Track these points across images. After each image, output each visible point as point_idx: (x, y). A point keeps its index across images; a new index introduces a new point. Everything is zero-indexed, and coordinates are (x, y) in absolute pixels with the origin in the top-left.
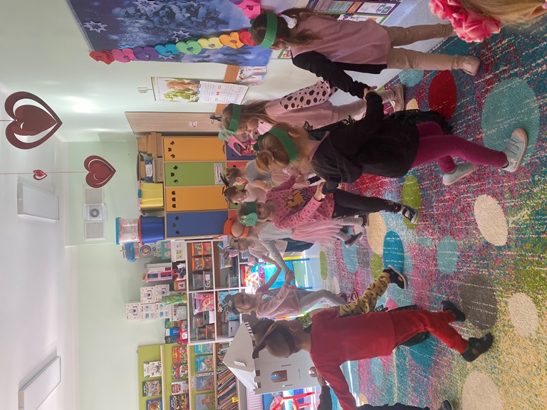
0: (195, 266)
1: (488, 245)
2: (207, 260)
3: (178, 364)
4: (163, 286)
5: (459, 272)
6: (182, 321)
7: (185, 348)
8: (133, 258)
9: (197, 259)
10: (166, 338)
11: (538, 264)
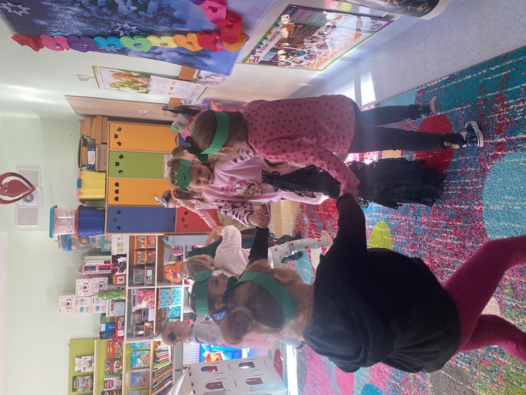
0: (137, 260)
2: (150, 254)
3: (113, 359)
4: (101, 279)
6: (119, 317)
7: (121, 344)
8: (70, 248)
9: (140, 253)
10: (101, 333)
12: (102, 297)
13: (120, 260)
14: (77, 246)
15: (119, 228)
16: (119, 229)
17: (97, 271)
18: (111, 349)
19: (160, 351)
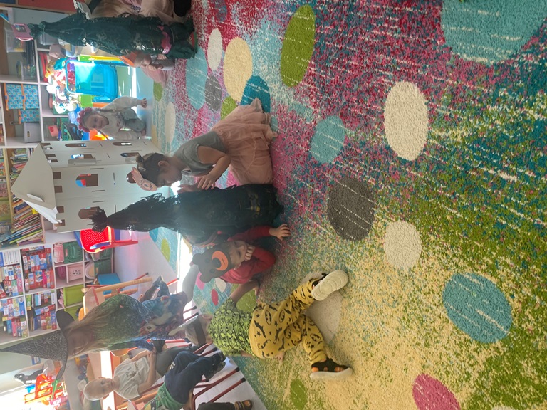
1: (388, 152)
5: (337, 167)
11: (448, 202)
19: (17, 160)
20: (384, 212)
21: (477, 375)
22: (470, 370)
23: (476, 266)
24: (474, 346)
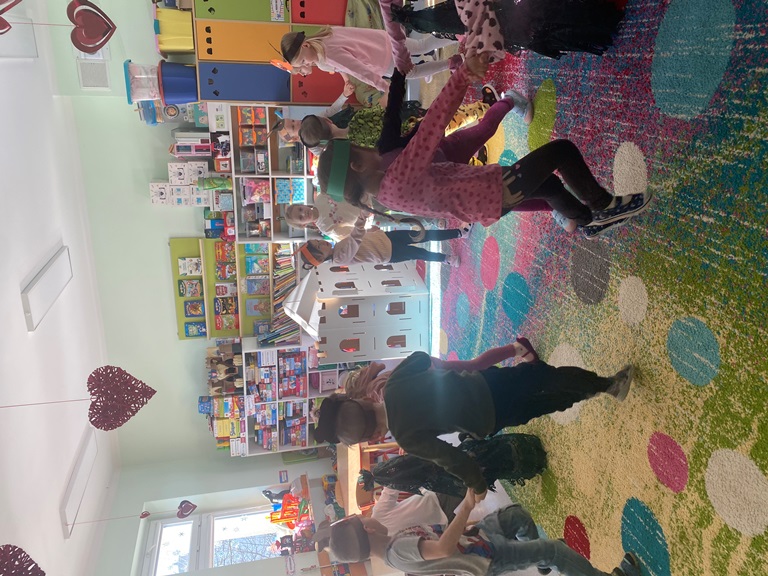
0: (244, 140)
2: (260, 133)
3: (224, 262)
4: (200, 164)
6: (227, 212)
7: (231, 245)
8: (154, 122)
9: (246, 130)
10: (206, 231)
11: (666, 250)
12: (203, 185)
13: (222, 139)
14: (163, 119)
15: (216, 93)
16: (216, 95)
17: (193, 153)
18: (220, 251)
19: (280, 256)
20: (618, 269)
21: (698, 421)
22: (692, 418)
23: (691, 309)
24: (693, 392)
